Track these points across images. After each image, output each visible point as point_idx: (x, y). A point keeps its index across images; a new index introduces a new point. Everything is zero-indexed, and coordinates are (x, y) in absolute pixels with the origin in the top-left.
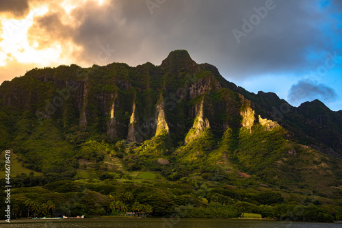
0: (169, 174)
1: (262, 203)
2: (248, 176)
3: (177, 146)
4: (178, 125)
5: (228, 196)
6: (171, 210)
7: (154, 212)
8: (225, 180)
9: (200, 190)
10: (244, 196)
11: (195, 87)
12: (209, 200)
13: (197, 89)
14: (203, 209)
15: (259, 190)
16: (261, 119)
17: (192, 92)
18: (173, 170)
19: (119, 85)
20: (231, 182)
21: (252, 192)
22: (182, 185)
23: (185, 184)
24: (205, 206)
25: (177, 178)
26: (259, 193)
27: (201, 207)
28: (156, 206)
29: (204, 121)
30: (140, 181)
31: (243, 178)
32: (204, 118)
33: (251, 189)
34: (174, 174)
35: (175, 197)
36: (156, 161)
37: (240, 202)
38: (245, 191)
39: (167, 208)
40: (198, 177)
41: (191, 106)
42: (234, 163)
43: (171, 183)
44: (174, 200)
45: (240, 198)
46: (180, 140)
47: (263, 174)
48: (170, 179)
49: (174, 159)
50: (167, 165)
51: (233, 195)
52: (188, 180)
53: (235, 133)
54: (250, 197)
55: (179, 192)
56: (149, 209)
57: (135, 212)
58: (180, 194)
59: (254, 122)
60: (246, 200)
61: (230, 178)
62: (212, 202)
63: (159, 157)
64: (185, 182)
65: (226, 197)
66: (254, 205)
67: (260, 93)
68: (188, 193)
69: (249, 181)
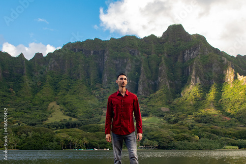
0: (170, 119)
1: (239, 138)
2: (230, 119)
3: (175, 97)
4: (176, 82)
5: (214, 133)
6: (172, 145)
7: (159, 145)
8: (212, 122)
9: (193, 130)
10: (226, 134)
11: (189, 52)
12: (200, 137)
13: (190, 54)
14: (195, 143)
15: (237, 129)
16: (239, 76)
17: (186, 56)
18: (173, 116)
19: (130, 53)
20: (216, 124)
21: (231, 130)
22: (180, 126)
23: (182, 126)
24: (197, 141)
25: (175, 122)
26: (237, 131)
27: (194, 142)
28: (161, 142)
29: (196, 78)
30: (148, 124)
31: (225, 120)
32: (196, 76)
33: (231, 129)
34: (174, 118)
35: (175, 135)
36: (160, 109)
37: (222, 138)
38: (227, 130)
39: (169, 143)
40: (191, 120)
41: (186, 67)
42: (219, 110)
43: (172, 125)
44: (174, 137)
45: (223, 135)
46: (177, 93)
47: (240, 117)
48: (171, 123)
49: (174, 107)
50: (168, 112)
51: (217, 133)
52: (184, 123)
53: (219, 87)
54: (230, 134)
55: (177, 132)
56: (156, 144)
57: (145, 146)
58: (178, 133)
59: (234, 78)
60: (227, 137)
61: (215, 120)
62: (202, 139)
63: (162, 106)
64: (181, 124)
65: (212, 134)
66: (232, 140)
67: (239, 56)
68: (184, 132)
69: (230, 123)
